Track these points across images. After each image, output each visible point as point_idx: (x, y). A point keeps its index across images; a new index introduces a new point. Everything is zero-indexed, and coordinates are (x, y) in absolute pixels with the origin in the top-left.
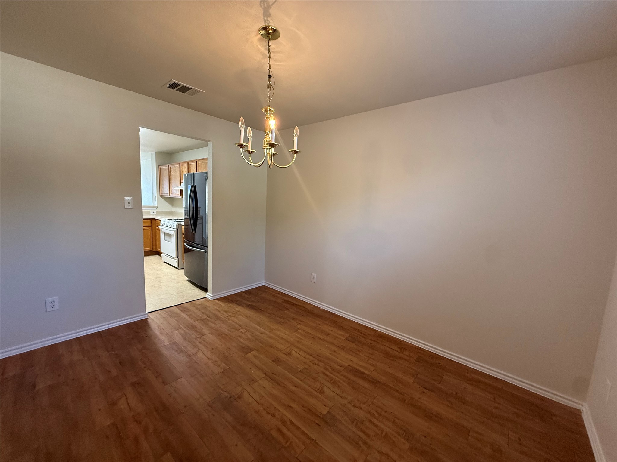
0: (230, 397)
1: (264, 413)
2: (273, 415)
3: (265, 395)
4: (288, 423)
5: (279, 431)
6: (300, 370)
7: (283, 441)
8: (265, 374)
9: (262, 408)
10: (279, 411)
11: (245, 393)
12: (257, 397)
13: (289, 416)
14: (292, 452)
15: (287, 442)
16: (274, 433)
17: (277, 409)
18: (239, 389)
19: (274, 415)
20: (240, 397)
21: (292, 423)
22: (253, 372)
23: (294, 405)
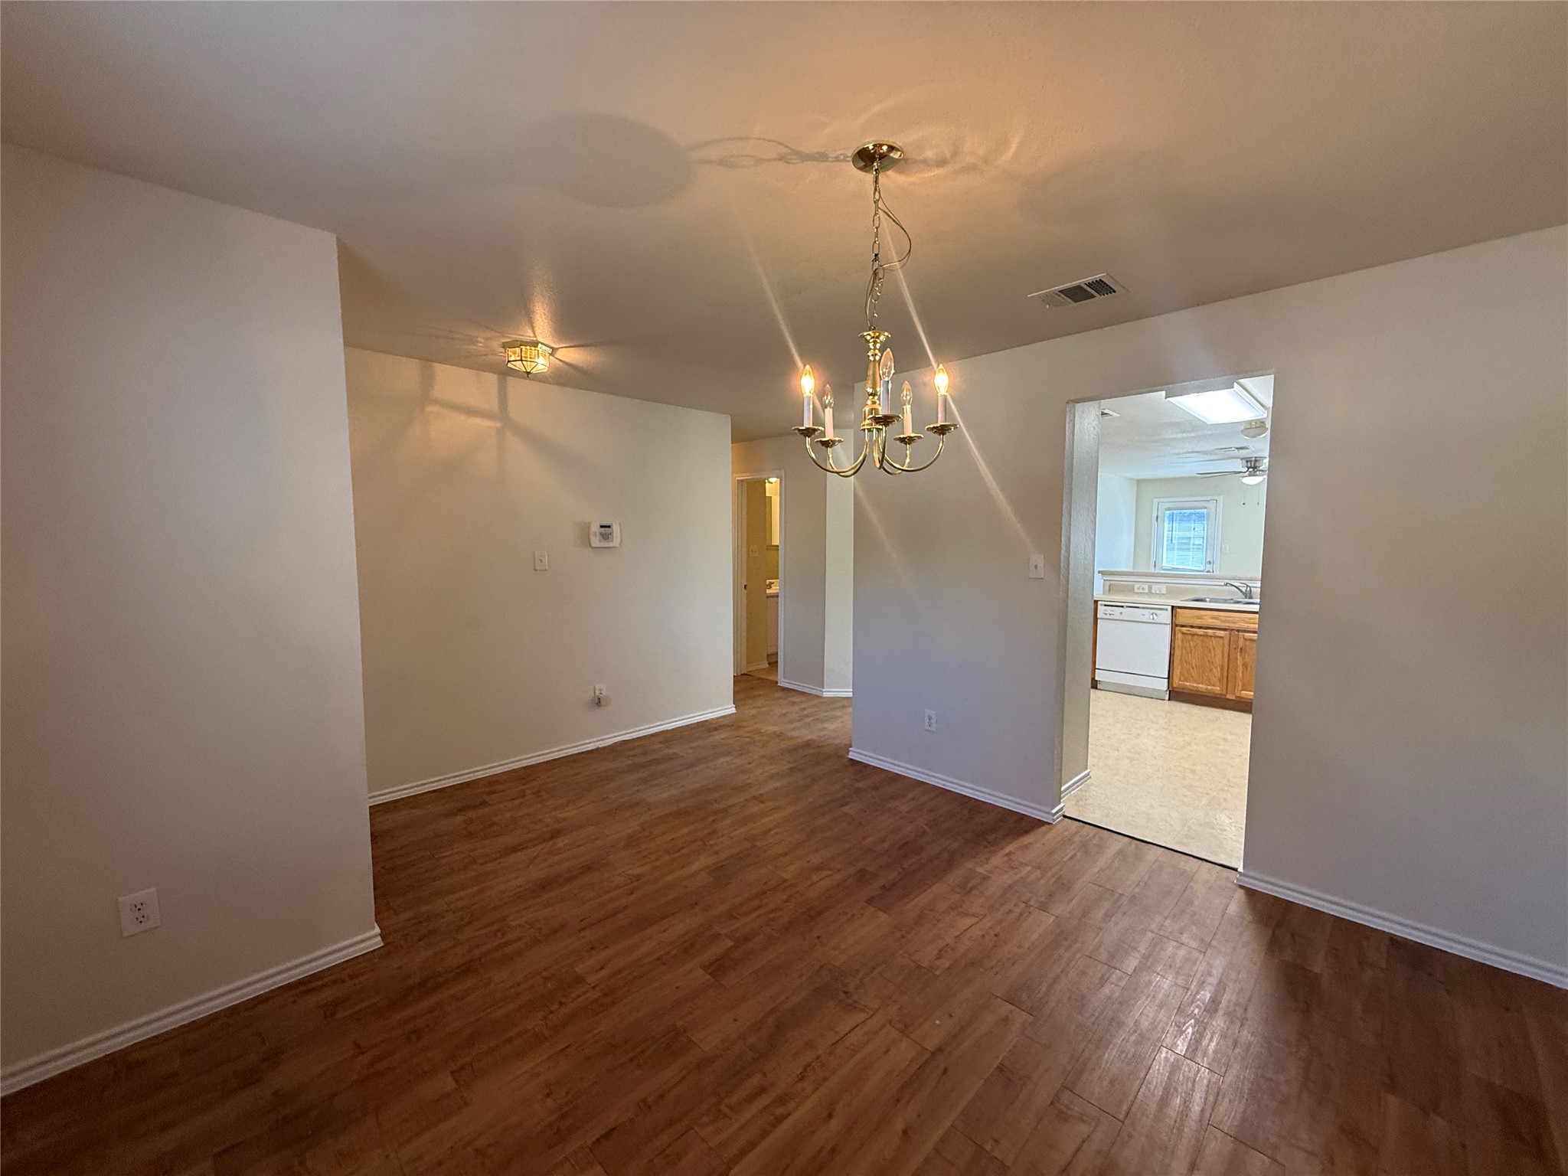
0: (845, 992)
1: (809, 1057)
3: (859, 1056)
4: (780, 1111)
5: (761, 1091)
7: (734, 1100)
8: (940, 1049)
9: (820, 1052)
10: (815, 1091)
11: (862, 1016)
12: (854, 1039)
13: (802, 1112)
14: (705, 1119)
15: (731, 1108)
16: (756, 1080)
17: (820, 1085)
18: (872, 1004)
19: (802, 1078)
20: (852, 1007)
21: (780, 1119)
22: (938, 1023)
23: (835, 1124)
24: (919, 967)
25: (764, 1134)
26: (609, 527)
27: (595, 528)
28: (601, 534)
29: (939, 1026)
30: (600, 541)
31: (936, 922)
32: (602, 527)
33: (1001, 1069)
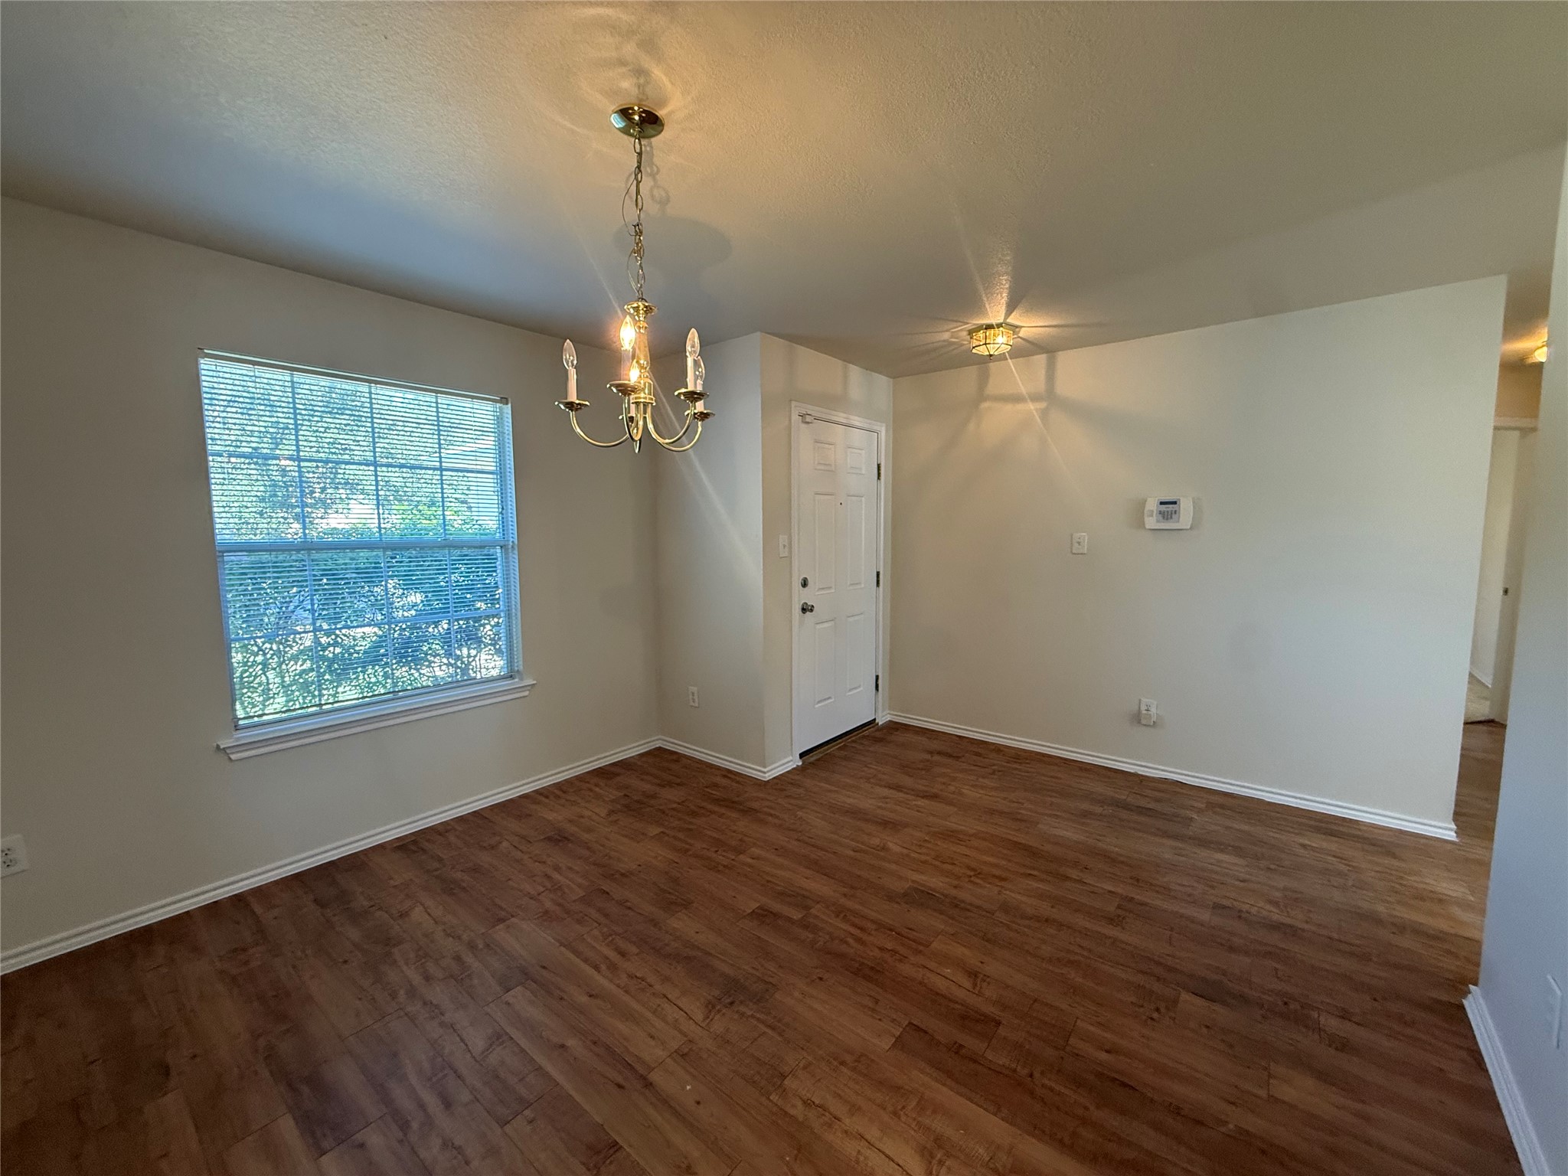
0: (732, 1003)
2: (632, 978)
3: (650, 1016)
4: (603, 967)
5: (623, 955)
6: (527, 1112)
7: (620, 941)
8: (649, 1085)
10: (618, 986)
11: (699, 1016)
12: (669, 1010)
13: (600, 980)
14: (605, 930)
15: (612, 941)
17: (622, 989)
18: (718, 1026)
19: (631, 976)
20: (710, 1007)
22: (688, 1087)
23: (583, 999)
24: (783, 1077)
25: (586, 961)
26: (1175, 503)
27: (1152, 505)
28: (1160, 512)
29: (684, 1088)
30: (1158, 521)
31: (890, 1108)
32: (1162, 503)
33: (615, 1146)
